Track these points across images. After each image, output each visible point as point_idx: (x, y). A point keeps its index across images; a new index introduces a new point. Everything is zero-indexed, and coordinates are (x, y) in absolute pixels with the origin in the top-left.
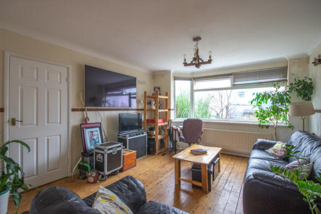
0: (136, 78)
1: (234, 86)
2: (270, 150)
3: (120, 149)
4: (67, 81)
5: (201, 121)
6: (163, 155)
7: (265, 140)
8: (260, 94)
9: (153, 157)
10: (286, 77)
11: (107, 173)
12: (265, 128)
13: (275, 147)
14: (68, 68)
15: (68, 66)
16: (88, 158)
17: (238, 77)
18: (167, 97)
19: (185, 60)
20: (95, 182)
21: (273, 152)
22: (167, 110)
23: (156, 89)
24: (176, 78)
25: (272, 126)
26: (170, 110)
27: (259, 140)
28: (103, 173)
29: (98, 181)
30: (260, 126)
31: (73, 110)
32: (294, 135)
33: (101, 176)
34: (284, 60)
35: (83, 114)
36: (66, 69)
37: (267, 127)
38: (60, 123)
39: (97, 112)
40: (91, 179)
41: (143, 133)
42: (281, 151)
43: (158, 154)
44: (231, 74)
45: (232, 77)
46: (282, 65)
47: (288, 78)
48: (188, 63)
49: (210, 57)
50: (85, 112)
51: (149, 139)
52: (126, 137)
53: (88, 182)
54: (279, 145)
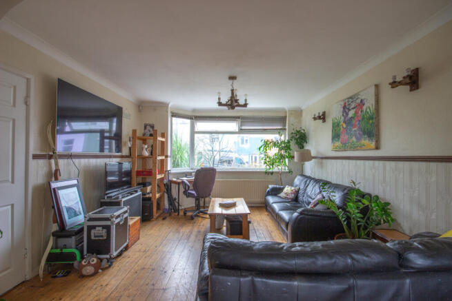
0: (122, 108)
1: (241, 131)
2: (282, 195)
3: (126, 215)
4: (26, 103)
5: (215, 169)
6: (164, 219)
7: (275, 186)
8: (268, 141)
9: (152, 223)
10: (285, 126)
11: (115, 254)
12: (270, 175)
13: (285, 190)
14: (28, 80)
15: (28, 76)
16: (73, 237)
17: (248, 122)
18: (163, 140)
19: (219, 99)
20: (95, 273)
21: (285, 195)
22: (163, 158)
23: (148, 128)
24: (174, 115)
25: (276, 172)
26: (167, 157)
27: (271, 186)
28: (108, 256)
29: (100, 271)
30: (266, 173)
31: (35, 157)
32: (296, 180)
33: (105, 261)
34: (284, 111)
35: (50, 165)
36: (24, 81)
37: (272, 173)
38: (13, 182)
39: (70, 160)
40: (89, 270)
41: (136, 192)
42: (291, 193)
43: (157, 218)
44: (239, 117)
45: (240, 120)
46: (282, 115)
47: (287, 127)
48: (223, 103)
49: (246, 100)
50: (53, 161)
51: (144, 199)
52: (118, 198)
53: (83, 277)
54: (288, 189)
